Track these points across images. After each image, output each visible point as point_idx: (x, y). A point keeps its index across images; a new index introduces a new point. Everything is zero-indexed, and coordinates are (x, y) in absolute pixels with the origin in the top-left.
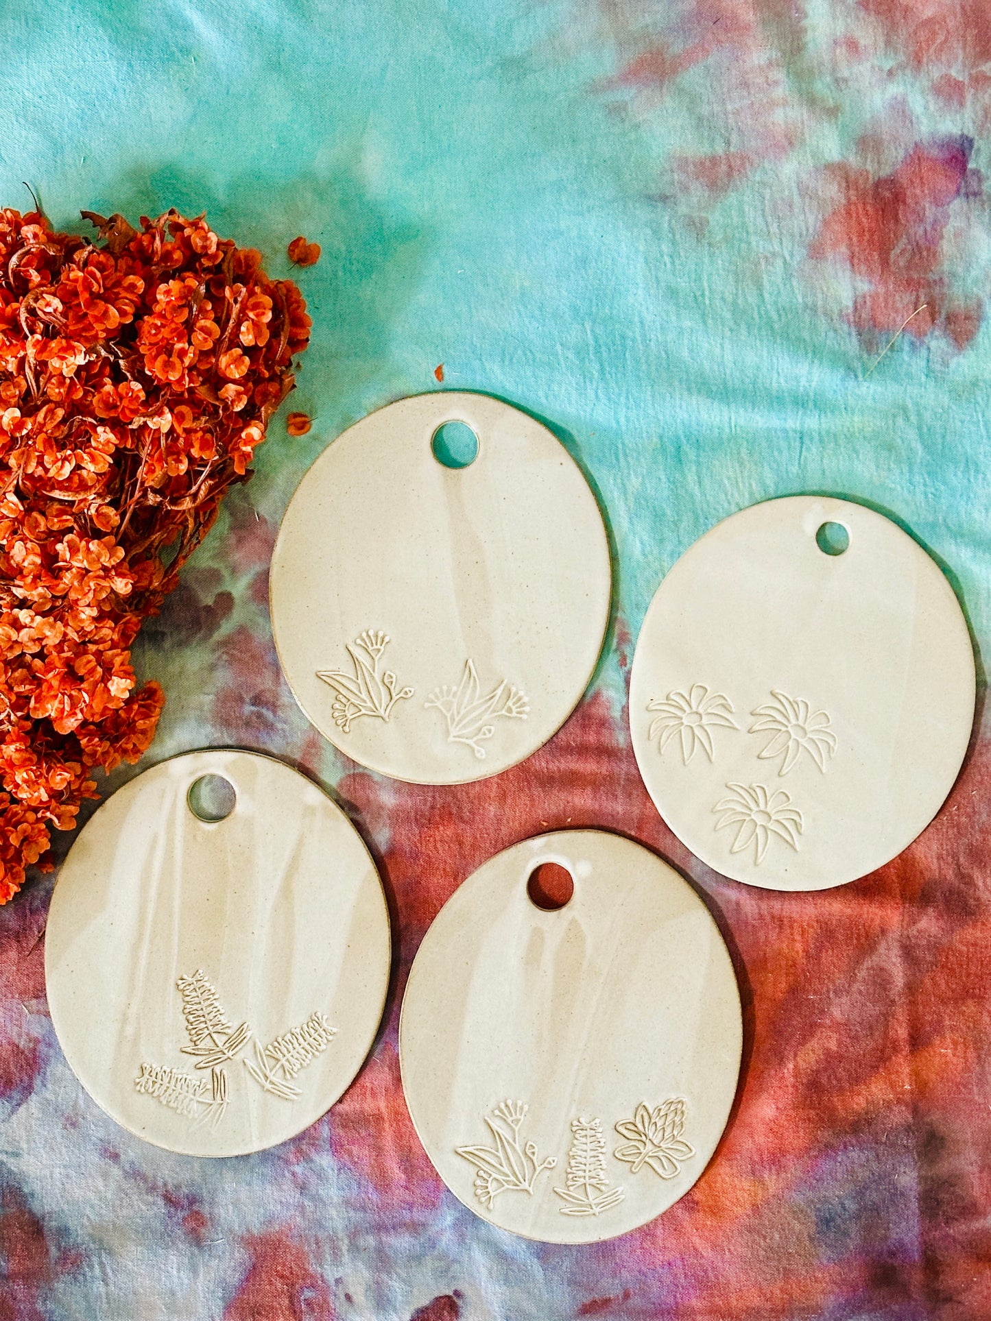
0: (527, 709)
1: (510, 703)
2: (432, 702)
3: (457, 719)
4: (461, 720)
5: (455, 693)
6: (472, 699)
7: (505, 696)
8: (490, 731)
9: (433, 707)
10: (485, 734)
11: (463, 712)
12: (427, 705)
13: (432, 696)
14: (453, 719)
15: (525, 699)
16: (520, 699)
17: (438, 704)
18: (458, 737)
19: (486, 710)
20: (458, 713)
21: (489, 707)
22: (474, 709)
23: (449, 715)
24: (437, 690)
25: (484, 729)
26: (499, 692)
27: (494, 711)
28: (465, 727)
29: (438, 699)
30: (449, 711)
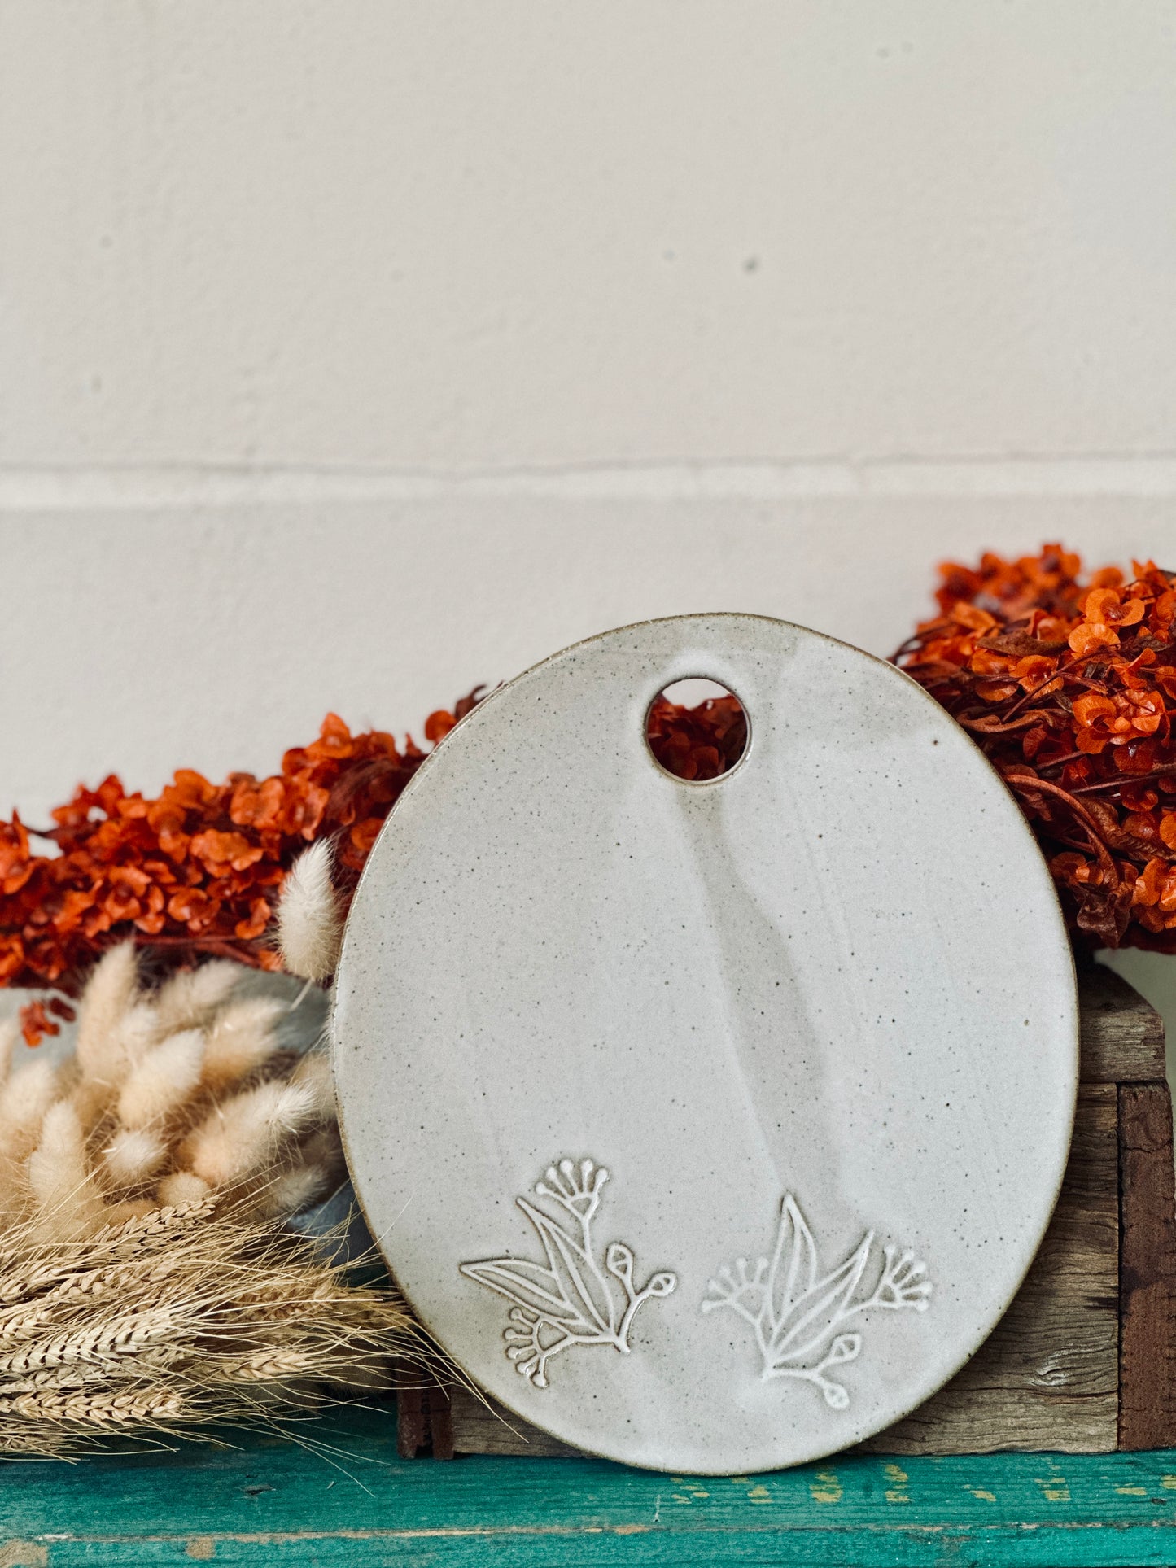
0: (925, 1289)
1: (887, 1280)
2: (718, 1298)
3: (776, 1330)
4: (786, 1329)
5: (767, 1271)
6: (804, 1279)
7: (876, 1266)
8: (851, 1346)
9: (720, 1309)
10: (841, 1353)
11: (788, 1309)
12: (707, 1306)
13: (715, 1287)
14: (767, 1330)
15: (919, 1269)
16: (908, 1268)
17: (731, 1300)
18: (785, 1365)
19: (838, 1300)
20: (778, 1314)
21: (844, 1292)
22: (813, 1300)
23: (757, 1323)
24: (725, 1272)
25: (839, 1343)
26: (862, 1255)
27: (855, 1301)
28: (795, 1343)
29: (730, 1289)
30: (756, 1313)
